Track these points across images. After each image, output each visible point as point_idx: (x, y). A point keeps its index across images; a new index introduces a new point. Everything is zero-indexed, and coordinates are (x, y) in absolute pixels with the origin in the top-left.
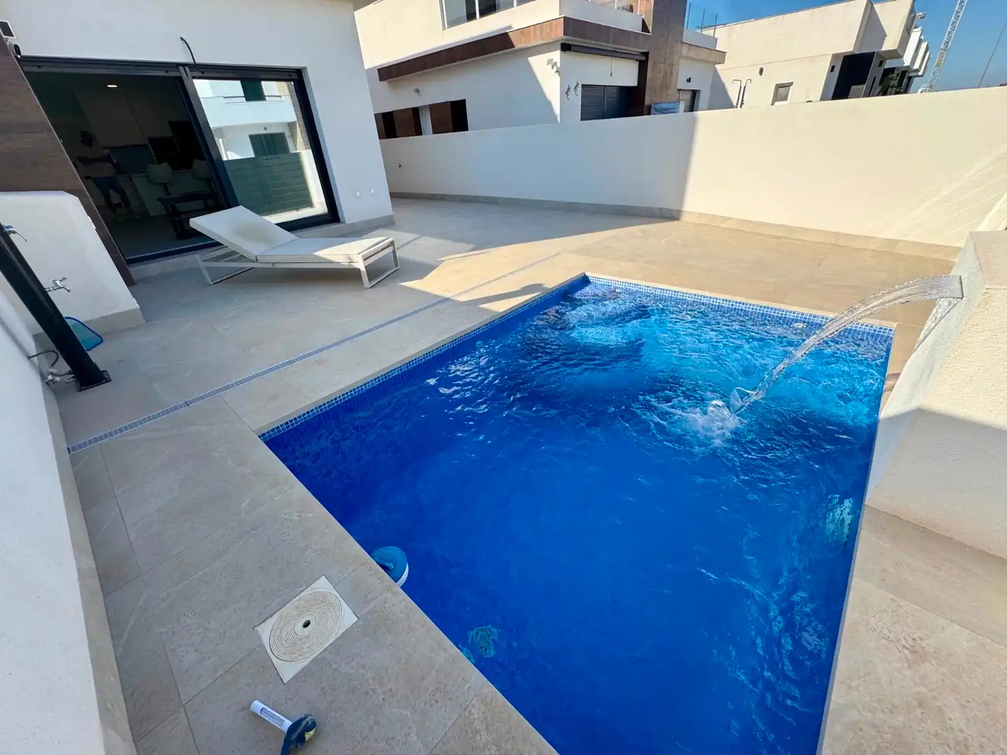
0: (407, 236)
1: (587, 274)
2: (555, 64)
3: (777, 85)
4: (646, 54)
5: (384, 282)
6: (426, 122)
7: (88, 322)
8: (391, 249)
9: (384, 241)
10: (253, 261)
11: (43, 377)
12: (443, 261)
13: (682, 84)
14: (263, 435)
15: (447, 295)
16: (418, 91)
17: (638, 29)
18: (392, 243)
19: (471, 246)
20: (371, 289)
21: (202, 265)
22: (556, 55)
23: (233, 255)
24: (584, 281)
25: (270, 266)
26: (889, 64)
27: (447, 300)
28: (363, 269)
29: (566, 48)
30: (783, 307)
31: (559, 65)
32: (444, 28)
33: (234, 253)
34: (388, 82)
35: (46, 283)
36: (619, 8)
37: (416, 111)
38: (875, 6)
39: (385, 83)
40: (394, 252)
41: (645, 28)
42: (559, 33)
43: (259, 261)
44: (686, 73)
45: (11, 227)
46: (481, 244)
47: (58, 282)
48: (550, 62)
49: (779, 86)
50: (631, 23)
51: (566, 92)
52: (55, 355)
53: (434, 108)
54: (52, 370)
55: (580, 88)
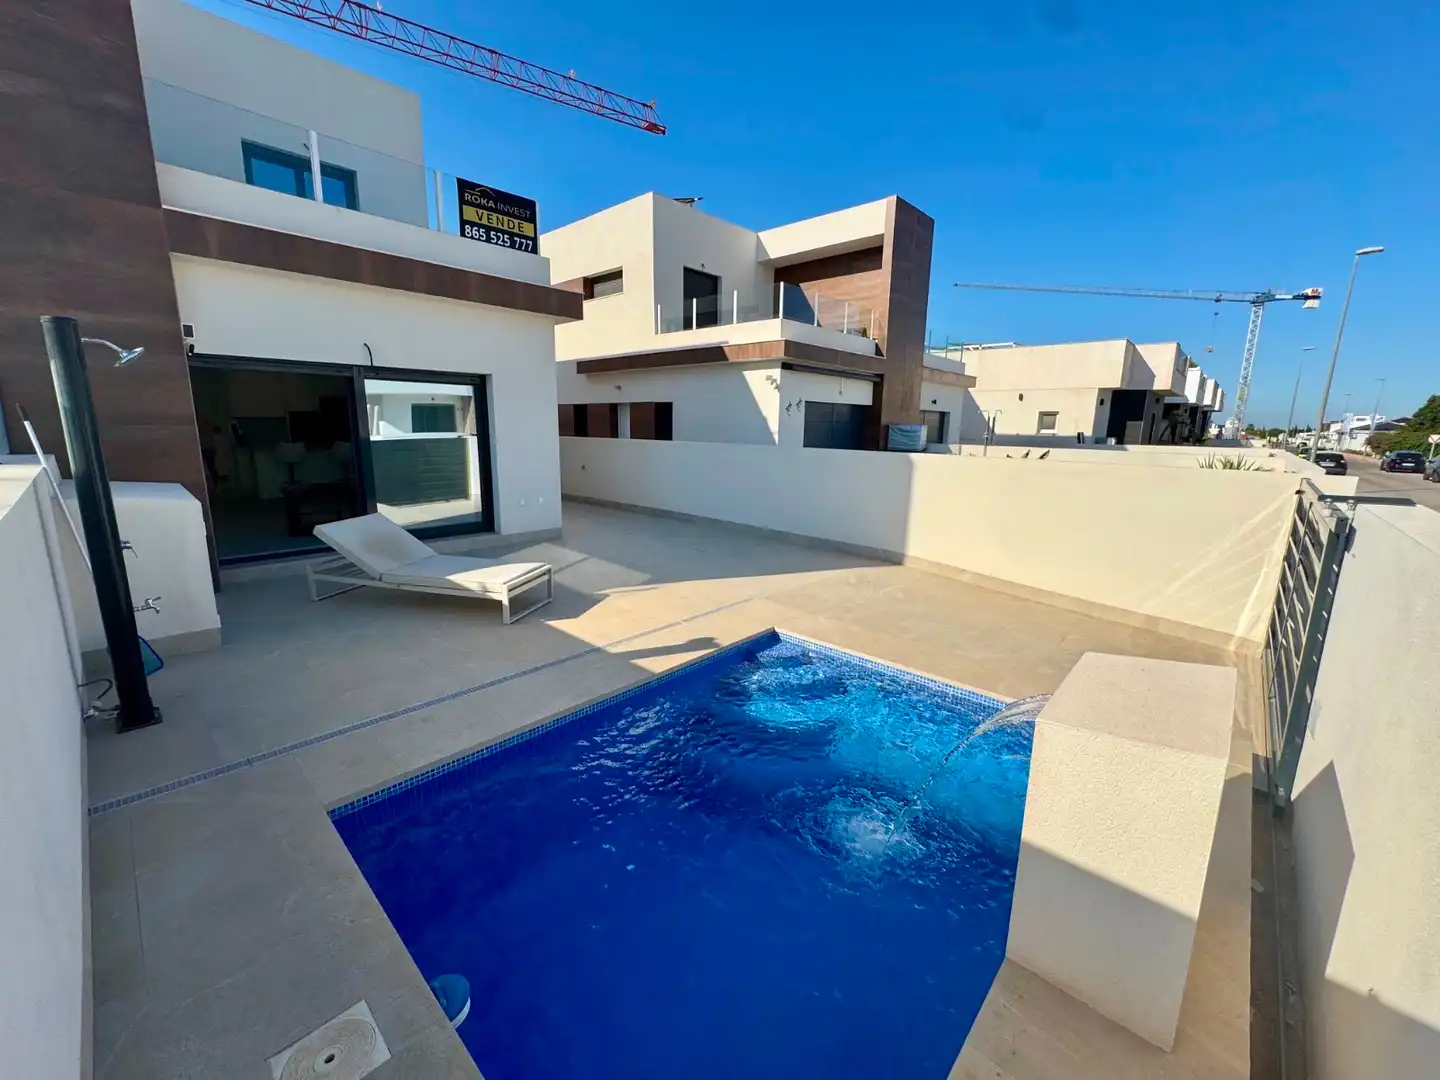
0: (573, 556)
1: (777, 630)
2: (775, 380)
3: (1040, 413)
4: (881, 376)
5: (526, 619)
6: (625, 422)
7: (154, 641)
8: (546, 577)
9: (541, 567)
10: (374, 579)
11: (83, 711)
12: (607, 596)
13: (925, 405)
14: (333, 811)
15: (599, 643)
16: (619, 388)
17: (871, 352)
18: (549, 571)
19: (647, 577)
20: (512, 626)
21: (312, 577)
22: (776, 373)
23: (351, 569)
24: (772, 638)
25: (394, 587)
26: (1168, 400)
27: (598, 650)
28: (506, 602)
29: (786, 366)
30: (993, 695)
31: (778, 382)
32: (657, 333)
33: (352, 565)
34: (588, 377)
35: (137, 601)
36: (849, 332)
37: (614, 408)
38: (1137, 347)
39: (583, 376)
40: (549, 581)
41: (878, 351)
42: (781, 354)
43: (384, 580)
44: (930, 395)
45: (128, 542)
46: (661, 576)
47: (150, 601)
48: (769, 378)
49: (1043, 414)
50: (863, 347)
51: (786, 408)
52: (108, 684)
53: (634, 406)
54: (98, 704)
55: (803, 404)
